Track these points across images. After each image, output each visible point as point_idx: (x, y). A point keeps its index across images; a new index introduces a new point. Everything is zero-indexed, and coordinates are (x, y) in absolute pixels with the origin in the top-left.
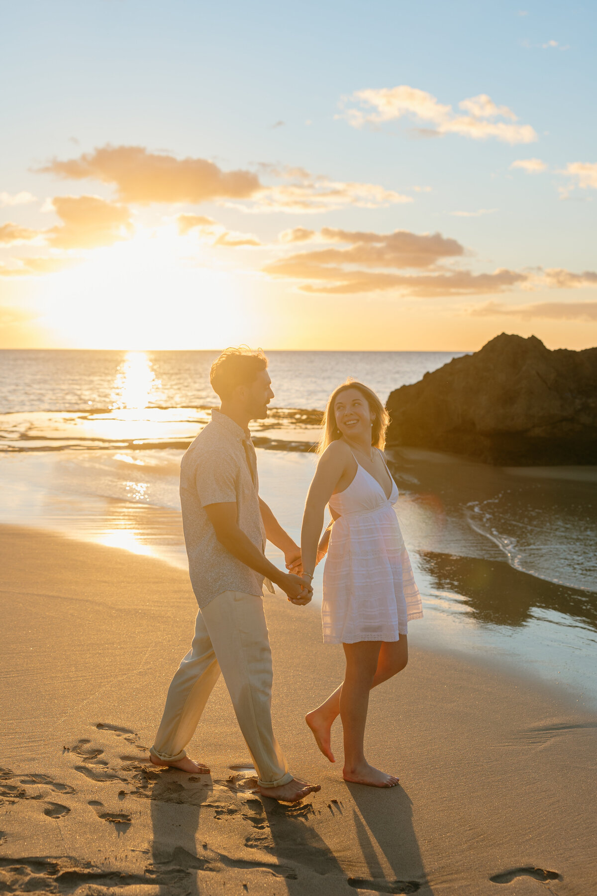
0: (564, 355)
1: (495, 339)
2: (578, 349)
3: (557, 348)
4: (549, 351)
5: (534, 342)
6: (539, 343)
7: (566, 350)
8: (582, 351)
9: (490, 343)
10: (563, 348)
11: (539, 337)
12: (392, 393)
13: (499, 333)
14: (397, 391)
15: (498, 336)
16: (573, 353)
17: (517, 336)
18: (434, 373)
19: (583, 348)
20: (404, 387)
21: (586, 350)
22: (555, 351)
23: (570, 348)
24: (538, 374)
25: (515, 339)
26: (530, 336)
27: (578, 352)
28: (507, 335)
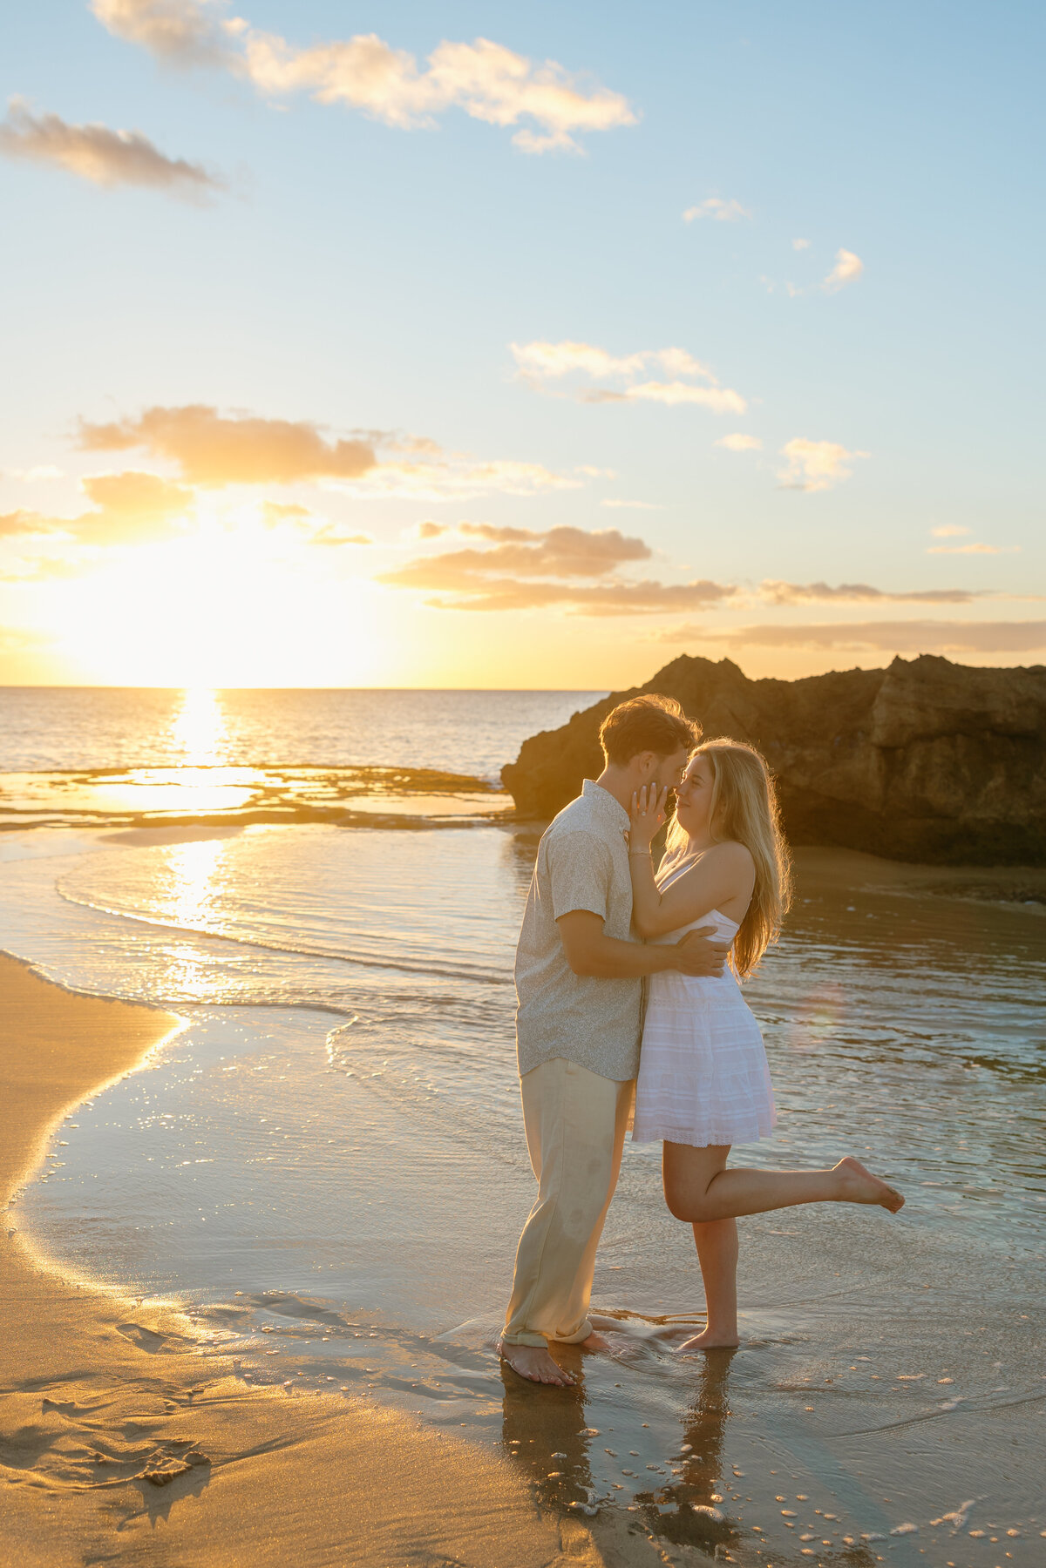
0: (772, 687)
1: (672, 663)
2: (791, 679)
3: (761, 677)
4: (749, 681)
5: (728, 667)
6: (736, 669)
7: (774, 680)
8: (796, 681)
9: (665, 669)
10: (770, 677)
11: (735, 661)
12: (525, 743)
13: (679, 655)
14: (532, 739)
15: (677, 660)
16: (784, 684)
17: (704, 659)
18: (585, 713)
19: (799, 677)
20: (543, 734)
21: (802, 680)
22: (758, 681)
23: (779, 677)
24: (733, 714)
25: (701, 663)
26: (722, 659)
27: (791, 683)
28: (690, 658)
